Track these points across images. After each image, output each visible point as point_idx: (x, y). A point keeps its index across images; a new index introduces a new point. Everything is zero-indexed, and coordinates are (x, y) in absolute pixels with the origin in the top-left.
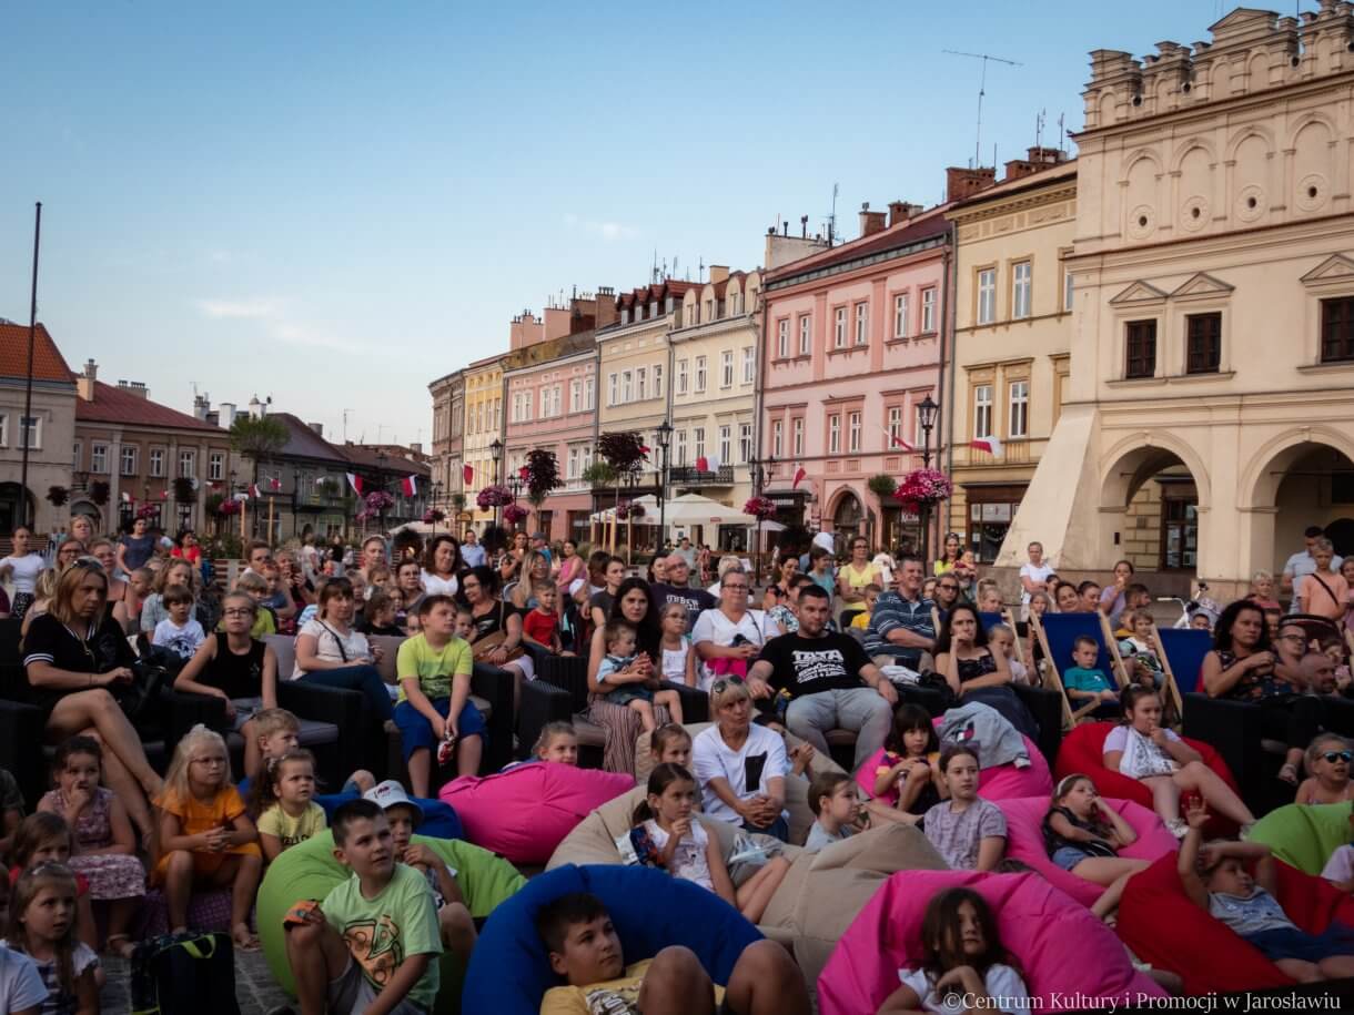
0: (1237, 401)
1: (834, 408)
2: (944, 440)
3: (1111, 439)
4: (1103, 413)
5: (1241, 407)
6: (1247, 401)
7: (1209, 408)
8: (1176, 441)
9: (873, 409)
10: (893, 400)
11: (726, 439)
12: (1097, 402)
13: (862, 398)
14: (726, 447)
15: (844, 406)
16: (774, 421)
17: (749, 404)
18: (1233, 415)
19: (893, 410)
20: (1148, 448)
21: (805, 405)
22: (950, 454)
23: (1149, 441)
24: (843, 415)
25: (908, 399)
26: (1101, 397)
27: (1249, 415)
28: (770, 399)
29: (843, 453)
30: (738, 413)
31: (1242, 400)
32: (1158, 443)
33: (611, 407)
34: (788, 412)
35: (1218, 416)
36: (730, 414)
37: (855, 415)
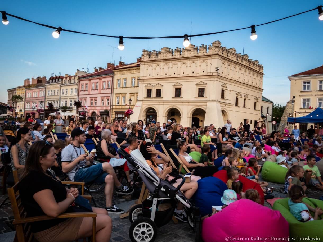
0: (163, 102)
1: (92, 99)
2: (111, 104)
3: (144, 106)
4: (143, 102)
5: (164, 102)
6: (165, 102)
7: (159, 102)
8: (154, 107)
9: (99, 99)
10: (103, 98)
11: (71, 102)
12: (142, 100)
13: (97, 97)
14: (71, 104)
15: (94, 98)
17: (76, 97)
18: (163, 103)
19: (103, 100)
20: (150, 107)
21: (86, 98)
22: (112, 107)
23: (150, 106)
24: (94, 100)
25: (105, 98)
26: (143, 100)
27: (165, 103)
28: (80, 97)
29: (93, 106)
30: (74, 98)
31: (164, 101)
32: (151, 107)
33: (48, 96)
34: (83, 99)
35: (160, 103)
36: (72, 98)
37: (96, 100)
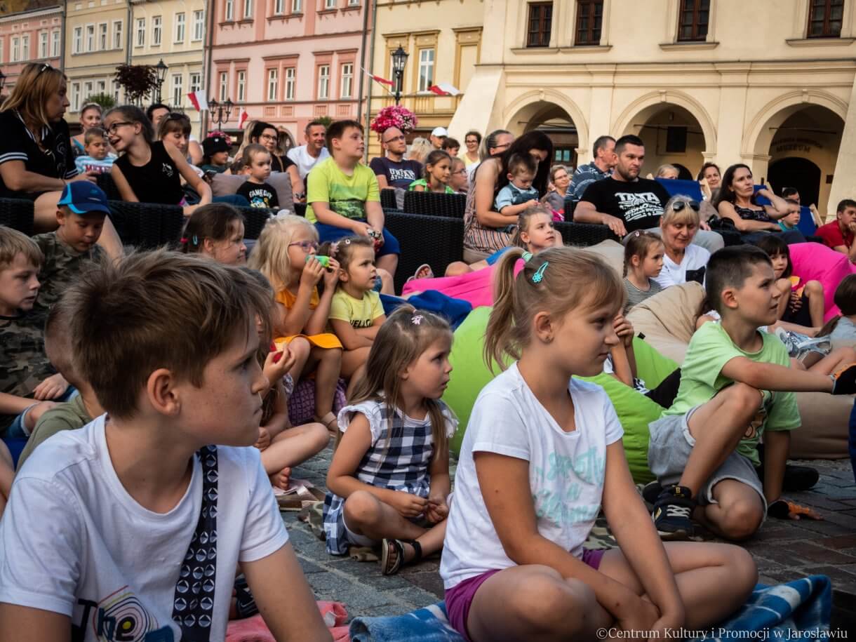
0: (612, 69)
1: (273, 63)
2: (365, 93)
3: (512, 94)
4: (507, 74)
5: (615, 73)
6: (620, 69)
7: (590, 73)
8: (564, 97)
9: (306, 66)
10: (323, 59)
11: (178, 86)
12: (504, 65)
13: (296, 56)
14: (178, 92)
15: (281, 63)
16: (220, 72)
17: (199, 58)
18: (609, 80)
19: (323, 67)
20: (542, 102)
21: (247, 60)
22: (370, 105)
23: (542, 97)
24: (281, 70)
25: (335, 58)
26: (507, 61)
27: (620, 80)
28: (217, 54)
29: (279, 100)
30: (189, 64)
31: (617, 68)
32: (550, 99)
33: (75, 55)
34: (232, 66)
35: (597, 79)
36: (182, 65)
37: (291, 70)
